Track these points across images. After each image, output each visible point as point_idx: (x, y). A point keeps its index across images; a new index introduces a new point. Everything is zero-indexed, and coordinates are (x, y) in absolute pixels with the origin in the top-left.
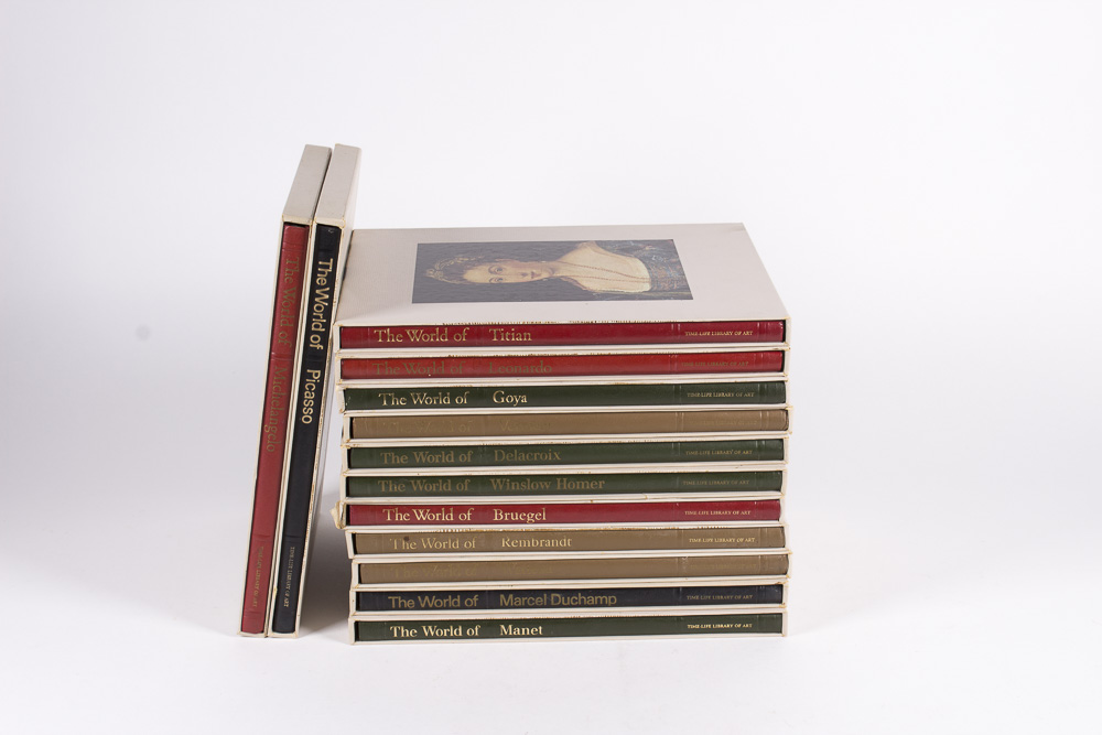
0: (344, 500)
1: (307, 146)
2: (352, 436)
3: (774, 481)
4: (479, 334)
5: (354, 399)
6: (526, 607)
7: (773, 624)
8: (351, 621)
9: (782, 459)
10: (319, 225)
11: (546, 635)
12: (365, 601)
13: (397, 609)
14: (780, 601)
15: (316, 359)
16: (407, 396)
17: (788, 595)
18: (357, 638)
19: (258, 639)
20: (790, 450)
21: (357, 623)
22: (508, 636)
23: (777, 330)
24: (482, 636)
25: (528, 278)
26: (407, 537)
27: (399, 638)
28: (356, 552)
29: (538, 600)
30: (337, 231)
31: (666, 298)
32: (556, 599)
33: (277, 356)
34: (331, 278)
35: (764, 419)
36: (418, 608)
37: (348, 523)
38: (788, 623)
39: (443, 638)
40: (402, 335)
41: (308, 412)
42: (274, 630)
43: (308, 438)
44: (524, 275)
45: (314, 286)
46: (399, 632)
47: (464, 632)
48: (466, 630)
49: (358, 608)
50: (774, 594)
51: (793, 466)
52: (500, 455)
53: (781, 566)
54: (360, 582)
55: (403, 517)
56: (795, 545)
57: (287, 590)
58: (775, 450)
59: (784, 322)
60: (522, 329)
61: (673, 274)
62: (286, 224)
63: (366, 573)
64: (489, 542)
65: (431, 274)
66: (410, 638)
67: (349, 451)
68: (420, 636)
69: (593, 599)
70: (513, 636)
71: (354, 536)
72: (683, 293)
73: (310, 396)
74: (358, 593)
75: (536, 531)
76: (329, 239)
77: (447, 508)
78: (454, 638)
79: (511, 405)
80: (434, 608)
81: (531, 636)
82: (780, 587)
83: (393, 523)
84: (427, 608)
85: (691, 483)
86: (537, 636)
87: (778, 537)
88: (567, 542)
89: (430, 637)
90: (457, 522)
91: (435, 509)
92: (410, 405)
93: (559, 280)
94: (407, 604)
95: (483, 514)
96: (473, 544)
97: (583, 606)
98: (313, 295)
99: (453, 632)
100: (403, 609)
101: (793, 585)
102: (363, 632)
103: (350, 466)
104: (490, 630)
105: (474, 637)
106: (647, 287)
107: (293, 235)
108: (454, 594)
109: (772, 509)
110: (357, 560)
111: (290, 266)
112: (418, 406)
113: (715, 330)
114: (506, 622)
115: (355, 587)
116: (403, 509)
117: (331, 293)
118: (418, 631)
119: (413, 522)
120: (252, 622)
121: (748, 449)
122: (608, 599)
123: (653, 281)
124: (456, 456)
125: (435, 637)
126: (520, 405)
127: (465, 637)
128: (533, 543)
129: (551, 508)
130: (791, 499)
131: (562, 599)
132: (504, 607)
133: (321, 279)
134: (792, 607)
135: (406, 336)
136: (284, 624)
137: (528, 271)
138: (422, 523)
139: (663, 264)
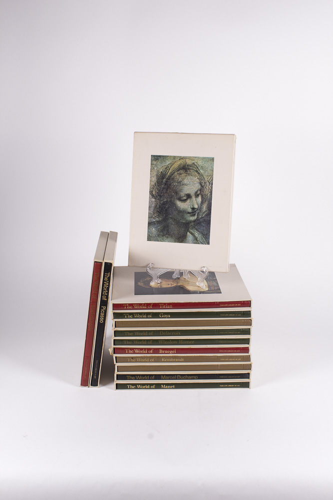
0: (113, 346)
1: (101, 232)
2: (115, 327)
3: (247, 341)
4: (156, 306)
5: (116, 316)
6: (169, 379)
7: (246, 385)
8: (115, 383)
9: (250, 334)
10: (105, 263)
11: (175, 388)
12: (119, 377)
13: (129, 379)
14: (249, 378)
15: (104, 303)
16: (133, 315)
17: (251, 376)
18: (117, 388)
19: (86, 388)
20: (252, 332)
21: (117, 384)
22: (164, 388)
23: (248, 304)
24: (155, 388)
25: (170, 286)
26: (132, 358)
27: (130, 388)
28: (116, 362)
29: (173, 377)
30: (111, 264)
31: (213, 293)
32: (179, 377)
33: (93, 302)
34: (109, 279)
35: (244, 322)
36: (136, 379)
37: (114, 353)
38: (251, 385)
39: (143, 389)
40: (132, 306)
41: (102, 319)
42: (91, 385)
43: (102, 327)
44: (169, 284)
45: (104, 281)
46: (130, 387)
47: (150, 387)
48: (150, 386)
49: (117, 379)
50: (247, 376)
51: (253, 337)
52: (162, 333)
53: (249, 367)
54: (118, 371)
55: (131, 352)
56: (254, 361)
57: (95, 373)
58: (248, 332)
59: (250, 301)
60: (169, 304)
61: (215, 284)
62: (95, 262)
63: (119, 369)
64: (158, 360)
65: (139, 284)
66: (133, 389)
67: (115, 332)
68: (136, 388)
69: (190, 377)
70: (165, 388)
71: (116, 357)
72: (218, 291)
73: (102, 314)
74: (117, 375)
75: (173, 356)
76: (108, 266)
77: (145, 349)
78: (147, 389)
79: (165, 318)
80: (141, 379)
81: (171, 388)
82: (249, 374)
83: (128, 353)
84: (138, 379)
85: (221, 342)
86: (173, 388)
87: (248, 358)
88: (183, 360)
89: (139, 388)
90: (148, 353)
91: (141, 349)
92: (134, 318)
93: (180, 286)
94: (132, 378)
95: (156, 351)
96: (153, 360)
97: (187, 379)
98: (103, 284)
99: (147, 387)
100: (131, 379)
101: (253, 373)
102: (118, 387)
103: (115, 336)
104: (158, 386)
105: (153, 388)
106: (207, 289)
107: (97, 265)
108: (147, 375)
109: (246, 350)
110: (117, 365)
111: (96, 275)
112: (136, 318)
113: (229, 304)
114: (163, 384)
115: (116, 373)
116: (131, 349)
117: (109, 283)
118: (136, 386)
119: (134, 353)
120: (84, 383)
121: (239, 331)
122: (195, 377)
123: (209, 287)
124: (148, 333)
125: (141, 388)
126: (168, 318)
127: (150, 388)
128: (172, 360)
129: (177, 349)
130: (252, 347)
131: (181, 377)
132: (163, 379)
133: (106, 279)
134: (252, 380)
135: (133, 306)
136: (94, 384)
137: (170, 283)
138: (137, 353)
139: (211, 280)
